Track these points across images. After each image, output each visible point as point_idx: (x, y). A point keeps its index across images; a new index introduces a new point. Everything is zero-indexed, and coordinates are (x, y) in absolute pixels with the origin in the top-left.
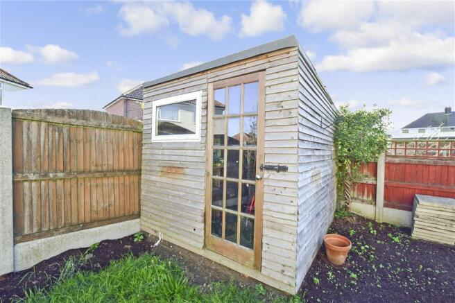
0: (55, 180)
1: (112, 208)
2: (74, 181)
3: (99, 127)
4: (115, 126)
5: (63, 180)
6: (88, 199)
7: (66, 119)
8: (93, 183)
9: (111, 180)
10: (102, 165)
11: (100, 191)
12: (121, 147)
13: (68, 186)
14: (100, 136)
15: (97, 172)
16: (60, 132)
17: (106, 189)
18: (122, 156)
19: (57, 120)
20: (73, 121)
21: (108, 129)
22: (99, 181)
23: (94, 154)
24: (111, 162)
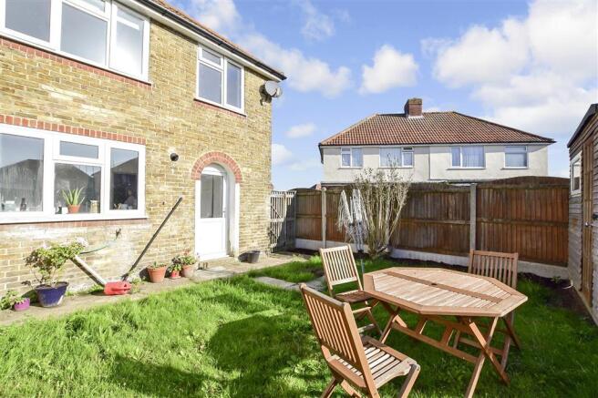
0: (497, 223)
1: (540, 251)
2: (509, 226)
3: (528, 188)
4: (541, 186)
5: (503, 224)
6: (519, 239)
7: (504, 185)
8: (524, 229)
9: (539, 229)
10: (531, 217)
11: (529, 236)
12: (549, 202)
13: (505, 228)
14: (529, 195)
15: (527, 220)
16: (501, 194)
17: (534, 235)
18: (549, 210)
19: (498, 187)
20: (508, 186)
21: (534, 189)
22: (529, 228)
23: (524, 208)
24: (539, 214)
